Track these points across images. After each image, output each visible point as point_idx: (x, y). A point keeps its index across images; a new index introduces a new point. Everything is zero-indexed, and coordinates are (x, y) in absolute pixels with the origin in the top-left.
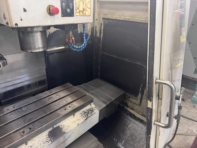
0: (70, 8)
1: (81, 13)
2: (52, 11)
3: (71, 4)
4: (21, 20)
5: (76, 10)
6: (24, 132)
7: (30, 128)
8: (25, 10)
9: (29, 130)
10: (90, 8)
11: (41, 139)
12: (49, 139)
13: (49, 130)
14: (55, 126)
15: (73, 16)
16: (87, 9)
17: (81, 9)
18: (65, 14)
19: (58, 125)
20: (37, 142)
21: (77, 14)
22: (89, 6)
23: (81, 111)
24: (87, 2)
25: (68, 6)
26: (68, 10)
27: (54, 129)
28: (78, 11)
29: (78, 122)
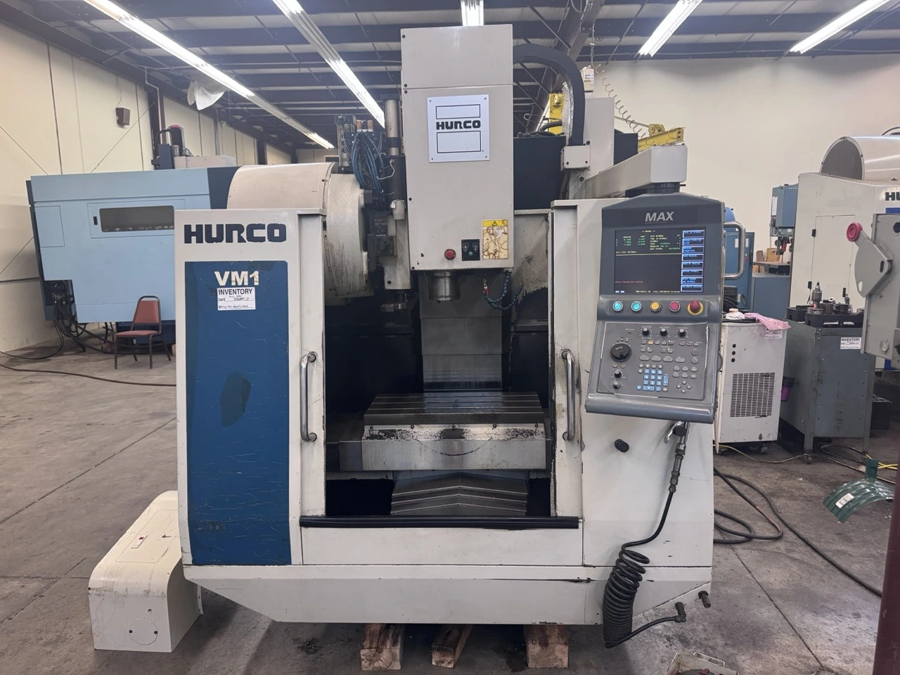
0: (473, 251)
1: (491, 256)
2: (450, 255)
3: (476, 246)
4: (418, 264)
5: (483, 252)
8: (422, 255)
10: (508, 249)
11: (430, 431)
12: (439, 435)
13: (446, 427)
14: (457, 426)
15: (479, 260)
16: (502, 250)
17: (491, 251)
18: (466, 257)
19: (462, 427)
20: (424, 432)
21: (485, 257)
22: (505, 246)
23: (511, 427)
24: (501, 242)
25: (471, 249)
26: (471, 253)
27: (453, 430)
28: (486, 253)
29: (493, 436)
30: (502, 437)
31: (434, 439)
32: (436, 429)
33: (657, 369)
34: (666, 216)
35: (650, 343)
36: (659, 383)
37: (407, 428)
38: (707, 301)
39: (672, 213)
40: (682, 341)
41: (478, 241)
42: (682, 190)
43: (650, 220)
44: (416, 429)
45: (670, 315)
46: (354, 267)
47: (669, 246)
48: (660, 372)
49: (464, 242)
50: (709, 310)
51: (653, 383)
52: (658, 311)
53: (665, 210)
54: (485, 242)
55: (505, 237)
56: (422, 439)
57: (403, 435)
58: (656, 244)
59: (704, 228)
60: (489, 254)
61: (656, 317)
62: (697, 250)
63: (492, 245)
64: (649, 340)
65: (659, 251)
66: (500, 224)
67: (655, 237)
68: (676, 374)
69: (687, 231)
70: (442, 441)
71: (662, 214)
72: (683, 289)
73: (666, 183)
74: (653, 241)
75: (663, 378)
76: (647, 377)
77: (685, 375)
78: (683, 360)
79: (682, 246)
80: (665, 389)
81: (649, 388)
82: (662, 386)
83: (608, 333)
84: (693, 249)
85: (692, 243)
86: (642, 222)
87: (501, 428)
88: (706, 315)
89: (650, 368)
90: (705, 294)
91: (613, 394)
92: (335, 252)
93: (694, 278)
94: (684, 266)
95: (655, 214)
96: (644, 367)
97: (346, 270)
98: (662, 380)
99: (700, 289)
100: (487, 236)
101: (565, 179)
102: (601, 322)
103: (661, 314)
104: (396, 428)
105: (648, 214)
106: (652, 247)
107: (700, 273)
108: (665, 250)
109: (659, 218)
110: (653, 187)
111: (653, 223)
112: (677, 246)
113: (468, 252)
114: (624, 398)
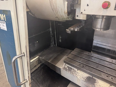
4: (85, 10)
6: (80, 65)
7: (83, 66)
9: (82, 66)
11: (83, 75)
12: (85, 79)
13: (90, 76)
14: (94, 77)
19: (96, 79)
20: (81, 74)
27: (92, 78)
32: (86, 75)
37: (76, 70)
44: (79, 71)
46: (61, 9)
57: (74, 72)
92: (53, 2)
97: (59, 10)
104: (73, 68)
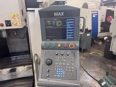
0: (9, 24)
1: (15, 25)
10: (20, 23)
15: (11, 26)
16: (18, 23)
18: (7, 26)
19: (16, 68)
23: (28, 66)
24: (17, 21)
25: (8, 23)
26: (8, 24)
27: (13, 69)
28: (13, 24)
29: (24, 70)
30: (26, 69)
31: (8, 73)
32: (8, 69)
33: (61, 68)
34: (61, 14)
35: (58, 58)
36: (62, 74)
38: (75, 43)
39: (63, 13)
40: (68, 57)
41: (10, 21)
42: (66, 4)
43: (56, 15)
44: (3, 70)
45: (64, 48)
47: (63, 25)
48: (62, 69)
49: (6, 21)
50: (76, 46)
51: (60, 74)
52: (60, 47)
53: (61, 11)
54: (12, 21)
55: (18, 20)
56: (4, 73)
58: (58, 24)
59: (74, 18)
60: (14, 25)
61: (59, 49)
62: (71, 26)
63: (15, 22)
64: (58, 57)
65: (59, 27)
66: (16, 16)
67: (58, 22)
68: (67, 70)
69: (68, 20)
70: (10, 73)
71: (60, 13)
72: (67, 39)
73: (61, 1)
74: (57, 23)
75: (63, 72)
76: (58, 71)
77: (70, 71)
78: (69, 64)
79: (67, 25)
80: (64, 76)
81: (58, 76)
82: (63, 75)
83: (45, 54)
84: (70, 26)
85: (70, 24)
86: (53, 16)
87: (26, 67)
88: (75, 48)
89: (59, 68)
90: (74, 41)
91: (47, 78)
93: (71, 36)
94: (68, 32)
95: (57, 13)
96: (57, 68)
98: (63, 73)
99: (72, 39)
100: (13, 19)
101: (38, 5)
102: (43, 50)
103: (61, 48)
105: (55, 13)
106: (57, 25)
107: (72, 34)
108: (61, 26)
109: (59, 15)
110: (56, 3)
111: (57, 17)
112: (65, 25)
113: (7, 24)
114: (51, 80)
